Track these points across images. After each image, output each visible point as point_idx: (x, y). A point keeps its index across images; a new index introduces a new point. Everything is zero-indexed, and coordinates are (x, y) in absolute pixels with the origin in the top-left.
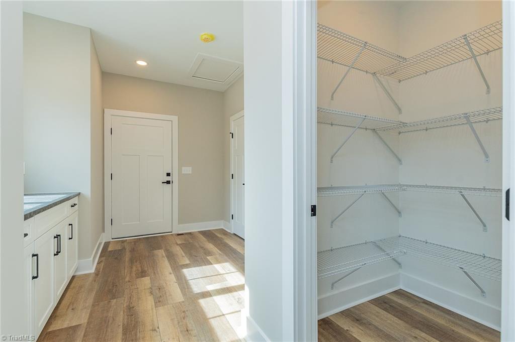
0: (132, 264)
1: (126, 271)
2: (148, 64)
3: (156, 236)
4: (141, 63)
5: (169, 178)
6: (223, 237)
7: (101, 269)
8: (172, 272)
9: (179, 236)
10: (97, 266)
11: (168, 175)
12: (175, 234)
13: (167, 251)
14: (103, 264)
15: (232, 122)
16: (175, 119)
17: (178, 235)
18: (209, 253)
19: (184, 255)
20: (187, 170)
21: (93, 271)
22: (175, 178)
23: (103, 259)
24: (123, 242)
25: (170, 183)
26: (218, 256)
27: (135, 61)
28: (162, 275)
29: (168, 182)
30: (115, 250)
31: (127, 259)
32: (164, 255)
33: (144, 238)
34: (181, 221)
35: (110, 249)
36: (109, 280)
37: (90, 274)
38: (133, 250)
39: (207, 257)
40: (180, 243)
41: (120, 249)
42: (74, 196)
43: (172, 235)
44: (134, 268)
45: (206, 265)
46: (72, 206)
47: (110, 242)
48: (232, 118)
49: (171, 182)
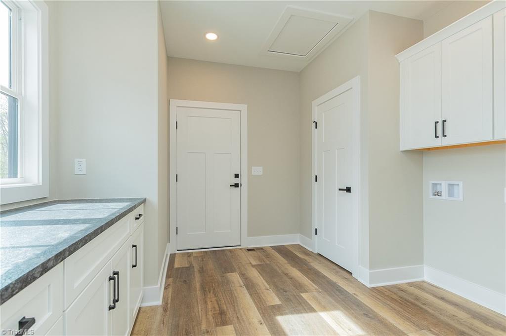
0: (205, 295)
1: (200, 308)
2: (218, 37)
3: (224, 250)
4: (211, 37)
5: (237, 181)
6: (306, 258)
7: (170, 300)
8: (262, 321)
9: (250, 253)
10: (164, 293)
11: (237, 176)
12: (245, 249)
13: (242, 275)
14: (170, 289)
15: (316, 107)
16: (244, 107)
17: (249, 250)
18: (300, 287)
19: (268, 286)
20: (258, 171)
21: (159, 302)
22: (244, 180)
23: (171, 280)
24: (189, 255)
25: (238, 187)
26: (316, 294)
27: (205, 35)
28: (250, 324)
29: (236, 185)
30: (183, 268)
31: (198, 285)
32: (242, 284)
33: (210, 251)
34: (251, 233)
35: (176, 266)
36: (181, 323)
37: (157, 307)
38: (202, 271)
39: (302, 294)
40: (256, 264)
41: (187, 266)
42: (139, 204)
43: (241, 249)
44: (209, 303)
45: (307, 312)
46: (137, 219)
47: (175, 254)
48: (315, 103)
49: (240, 186)
